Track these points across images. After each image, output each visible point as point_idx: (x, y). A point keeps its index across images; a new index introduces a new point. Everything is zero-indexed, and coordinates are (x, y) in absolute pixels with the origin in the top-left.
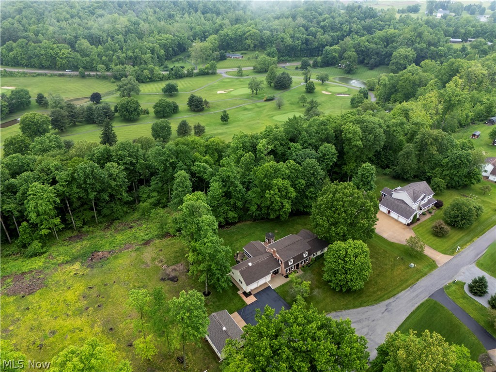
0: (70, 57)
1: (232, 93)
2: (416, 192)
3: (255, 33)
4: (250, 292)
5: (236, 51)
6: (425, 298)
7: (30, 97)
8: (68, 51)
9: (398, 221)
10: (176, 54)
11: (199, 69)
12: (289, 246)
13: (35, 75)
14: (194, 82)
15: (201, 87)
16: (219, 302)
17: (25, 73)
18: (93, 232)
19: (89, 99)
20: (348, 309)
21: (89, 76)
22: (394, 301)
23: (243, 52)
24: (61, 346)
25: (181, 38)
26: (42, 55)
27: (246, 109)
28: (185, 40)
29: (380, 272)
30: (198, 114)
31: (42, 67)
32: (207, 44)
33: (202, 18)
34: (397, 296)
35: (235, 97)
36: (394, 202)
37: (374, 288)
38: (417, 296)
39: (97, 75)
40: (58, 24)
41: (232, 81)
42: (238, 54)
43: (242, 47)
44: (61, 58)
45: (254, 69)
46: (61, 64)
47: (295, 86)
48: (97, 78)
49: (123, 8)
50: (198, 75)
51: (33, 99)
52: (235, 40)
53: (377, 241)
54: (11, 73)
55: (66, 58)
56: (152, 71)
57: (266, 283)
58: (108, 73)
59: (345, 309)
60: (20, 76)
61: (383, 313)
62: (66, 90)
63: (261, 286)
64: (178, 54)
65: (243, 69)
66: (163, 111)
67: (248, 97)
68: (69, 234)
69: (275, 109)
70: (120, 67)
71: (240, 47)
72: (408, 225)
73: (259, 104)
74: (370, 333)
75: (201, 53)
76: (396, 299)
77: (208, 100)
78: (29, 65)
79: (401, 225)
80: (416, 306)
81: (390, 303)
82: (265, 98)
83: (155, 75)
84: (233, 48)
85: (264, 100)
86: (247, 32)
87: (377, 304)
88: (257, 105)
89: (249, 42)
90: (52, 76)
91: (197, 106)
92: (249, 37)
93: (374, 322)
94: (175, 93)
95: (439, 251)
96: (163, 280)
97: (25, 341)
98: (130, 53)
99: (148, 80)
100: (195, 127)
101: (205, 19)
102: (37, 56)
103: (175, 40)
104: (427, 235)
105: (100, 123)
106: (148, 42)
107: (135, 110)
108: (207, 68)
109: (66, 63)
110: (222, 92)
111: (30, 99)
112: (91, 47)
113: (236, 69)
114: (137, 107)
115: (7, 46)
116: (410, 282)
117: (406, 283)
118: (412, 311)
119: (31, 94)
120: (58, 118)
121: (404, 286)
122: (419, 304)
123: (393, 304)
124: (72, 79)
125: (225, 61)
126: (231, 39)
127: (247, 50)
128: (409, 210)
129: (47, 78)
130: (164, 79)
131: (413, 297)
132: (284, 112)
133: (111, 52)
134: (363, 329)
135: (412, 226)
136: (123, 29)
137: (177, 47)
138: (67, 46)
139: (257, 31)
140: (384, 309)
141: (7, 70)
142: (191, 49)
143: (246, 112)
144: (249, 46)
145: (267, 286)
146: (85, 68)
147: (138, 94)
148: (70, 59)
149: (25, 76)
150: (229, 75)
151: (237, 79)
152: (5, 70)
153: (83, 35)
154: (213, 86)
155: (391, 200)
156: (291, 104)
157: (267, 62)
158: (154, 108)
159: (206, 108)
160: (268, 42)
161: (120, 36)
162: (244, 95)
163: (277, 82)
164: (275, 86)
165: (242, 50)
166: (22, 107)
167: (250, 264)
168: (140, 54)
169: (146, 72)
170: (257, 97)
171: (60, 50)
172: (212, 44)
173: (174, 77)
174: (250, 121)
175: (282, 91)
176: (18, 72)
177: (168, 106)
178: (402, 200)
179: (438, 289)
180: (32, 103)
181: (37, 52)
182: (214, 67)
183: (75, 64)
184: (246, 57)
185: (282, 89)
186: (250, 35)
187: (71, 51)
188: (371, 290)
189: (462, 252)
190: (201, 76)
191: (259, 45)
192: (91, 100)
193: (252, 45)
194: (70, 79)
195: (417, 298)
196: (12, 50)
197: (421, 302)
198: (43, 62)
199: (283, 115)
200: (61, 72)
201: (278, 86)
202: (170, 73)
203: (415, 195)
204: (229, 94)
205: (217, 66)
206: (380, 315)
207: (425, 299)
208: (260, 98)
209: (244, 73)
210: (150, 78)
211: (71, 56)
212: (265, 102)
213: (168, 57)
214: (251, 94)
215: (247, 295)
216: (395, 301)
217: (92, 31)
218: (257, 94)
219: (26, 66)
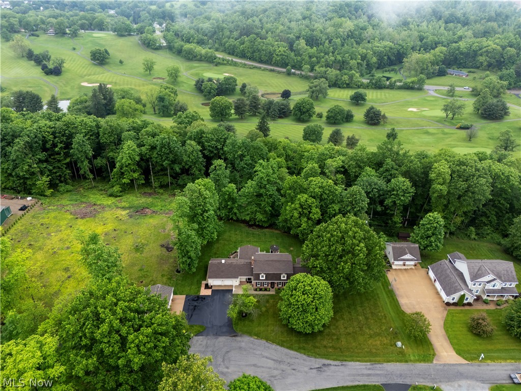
0: (284, 55)
1: (424, 113)
2: (483, 268)
3: (494, 49)
4: (212, 286)
5: (464, 67)
6: (376, 382)
7: (236, 85)
8: (284, 49)
9: (439, 294)
10: (391, 63)
11: (404, 82)
12: (270, 262)
13: (252, 67)
14: (391, 95)
15: (394, 101)
16: (182, 281)
17: (245, 65)
18: (162, 194)
19: (280, 95)
20: (282, 346)
21: (294, 74)
22: (336, 365)
23: (472, 70)
24: (64, 258)
25: (403, 47)
26: (263, 50)
27: (427, 133)
28: (406, 50)
29: (355, 333)
30: (371, 127)
31: (261, 62)
32: (428, 56)
33: (442, 28)
34: (344, 363)
35: (425, 117)
36: (446, 271)
37: (330, 343)
38: (369, 375)
39: (301, 74)
40: (288, 24)
41: (436, 100)
42: (465, 71)
43: (473, 64)
44: (277, 55)
45: (473, 91)
46: (276, 60)
47: (510, 119)
48: (300, 77)
49: (358, 13)
50: (400, 88)
51: (238, 88)
52: (467, 55)
53: (388, 302)
54: (236, 62)
55: (281, 55)
56: (351, 77)
57: (232, 286)
58: (311, 74)
59: (278, 344)
60: (241, 67)
61: (311, 369)
62: (269, 84)
63: (225, 286)
64: (395, 64)
65: (457, 89)
66: (334, 117)
67: (440, 121)
68: (148, 190)
69: (464, 140)
70: (323, 69)
71: (471, 64)
72: (448, 304)
73: (446, 130)
74: (277, 378)
75: (416, 65)
76: (341, 365)
77: (387, 115)
78: (251, 59)
79: (437, 300)
80: (357, 383)
81: (331, 365)
82: (459, 125)
83: (353, 82)
84: (461, 63)
85: (456, 127)
86: (485, 47)
87: (315, 357)
88: (443, 131)
89: (481, 59)
90: (265, 70)
91: (372, 119)
92: (485, 54)
93: (293, 371)
94: (362, 102)
95: (454, 348)
96: (162, 246)
97: (51, 245)
98: (339, 58)
99: (345, 86)
100: (348, 138)
101: (445, 29)
102: (259, 51)
103: (394, 48)
104: (461, 325)
105: (272, 117)
106: (364, 48)
107: (308, 111)
108: (413, 82)
109: (280, 60)
110: (414, 110)
111: (236, 87)
112: (306, 47)
113: (446, 88)
114: (310, 108)
115: (241, 40)
116: (378, 359)
117: (371, 356)
118: (345, 385)
119: (238, 82)
120: (240, 105)
121: (367, 358)
122: (361, 384)
123: (332, 368)
124: (279, 76)
125: (443, 78)
126: (462, 53)
127: (478, 68)
128: (457, 286)
129: (260, 72)
130: (362, 87)
131: (363, 374)
132: (474, 145)
133: (322, 54)
134: (275, 371)
135: (452, 308)
136: (346, 33)
137: (395, 56)
138: (285, 44)
139: (499, 47)
140: (318, 366)
141: (234, 60)
142: (407, 60)
143: (425, 136)
144: (482, 63)
145: (230, 288)
146: (293, 67)
147: (325, 97)
148: (284, 57)
149: (244, 67)
150: (437, 93)
151: (444, 99)
152: (232, 60)
153: (305, 36)
154: (409, 102)
155: (444, 267)
156: (490, 138)
157: (492, 85)
158: (327, 112)
159: (382, 123)
160: (509, 62)
161: (338, 41)
162: (437, 117)
163: (485, 110)
164: (482, 114)
165: (472, 68)
166: (228, 92)
167: (223, 261)
168: (349, 59)
169: (346, 78)
170: (451, 123)
171: (279, 47)
172: (435, 56)
173: (373, 86)
174: (421, 146)
175: (488, 121)
176: (241, 63)
177: (340, 113)
178: (462, 273)
179: (404, 383)
180: (236, 90)
181: (260, 47)
182: (421, 82)
183: (287, 61)
184: (472, 76)
185: (490, 119)
186: (487, 51)
187: (287, 50)
188: (325, 343)
189: (488, 365)
190: (403, 90)
191: (495, 64)
192: (281, 97)
193: (485, 64)
194: (277, 75)
195: (366, 377)
196: (243, 43)
197: (367, 384)
198: (262, 57)
199: (470, 149)
200: (272, 68)
201: (486, 114)
202: (370, 82)
203: (480, 272)
204: (419, 113)
205: (426, 81)
206: (306, 369)
207: (374, 384)
208: (453, 124)
209: (456, 93)
210: (348, 84)
211: (286, 54)
212: (456, 130)
213: (380, 66)
214: (444, 118)
215: (207, 287)
216: (339, 366)
217: (315, 33)
218: (452, 119)
219: (250, 59)
